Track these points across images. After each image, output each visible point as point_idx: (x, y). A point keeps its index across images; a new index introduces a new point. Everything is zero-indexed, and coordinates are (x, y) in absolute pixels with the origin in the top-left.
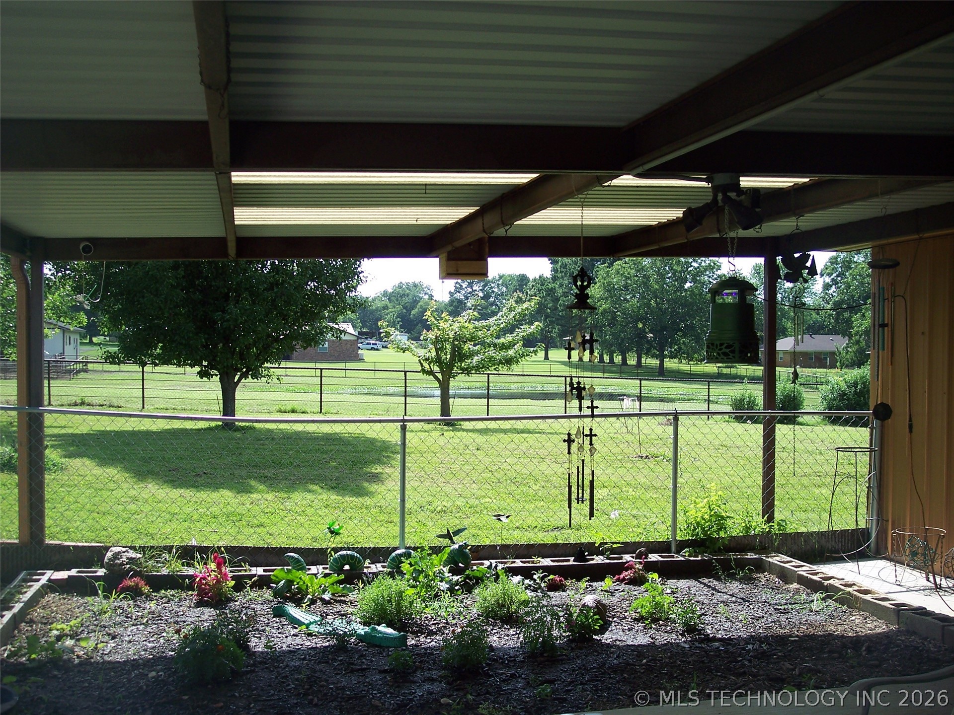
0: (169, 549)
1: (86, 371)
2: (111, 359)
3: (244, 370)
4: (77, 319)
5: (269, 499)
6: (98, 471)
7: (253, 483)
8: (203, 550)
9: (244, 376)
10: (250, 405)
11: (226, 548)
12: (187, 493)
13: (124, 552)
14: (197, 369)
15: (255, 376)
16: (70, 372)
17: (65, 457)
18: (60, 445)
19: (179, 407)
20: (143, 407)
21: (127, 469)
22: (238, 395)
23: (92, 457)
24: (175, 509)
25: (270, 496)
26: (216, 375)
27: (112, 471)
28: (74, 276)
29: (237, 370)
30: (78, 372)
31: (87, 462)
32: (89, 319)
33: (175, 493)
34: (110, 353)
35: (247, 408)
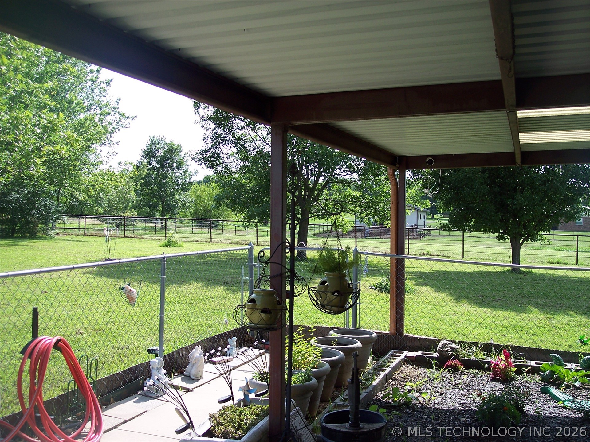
0: (476, 344)
1: (430, 235)
2: (444, 228)
3: (526, 235)
4: (424, 204)
5: (540, 318)
6: (435, 294)
7: (530, 307)
8: (497, 347)
9: (526, 239)
10: (530, 258)
11: (511, 347)
12: (488, 310)
13: (449, 344)
14: (496, 234)
15: (533, 240)
16: (420, 235)
17: (417, 285)
18: (414, 278)
19: (485, 258)
20: (463, 257)
21: (451, 294)
22: (522, 251)
23: (432, 286)
24: (480, 320)
25: (541, 316)
26: (508, 239)
27: (443, 295)
28: (424, 178)
29: (522, 235)
30: (425, 235)
31: (429, 289)
32: (431, 204)
33: (481, 310)
34: (444, 224)
35: (528, 260)
